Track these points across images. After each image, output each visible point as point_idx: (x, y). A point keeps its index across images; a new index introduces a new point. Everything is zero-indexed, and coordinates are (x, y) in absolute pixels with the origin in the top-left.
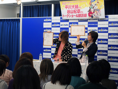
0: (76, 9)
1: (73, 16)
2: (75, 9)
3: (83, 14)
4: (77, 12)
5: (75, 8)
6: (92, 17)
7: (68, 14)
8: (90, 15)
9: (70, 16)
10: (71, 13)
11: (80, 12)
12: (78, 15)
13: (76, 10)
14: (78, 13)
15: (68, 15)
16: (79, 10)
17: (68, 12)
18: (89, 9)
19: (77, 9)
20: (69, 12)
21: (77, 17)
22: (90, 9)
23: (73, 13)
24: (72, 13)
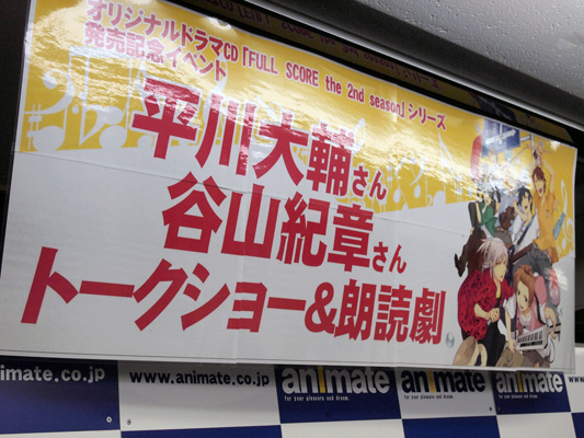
0: (322, 195)
1: (254, 304)
2: (306, 189)
3: (403, 293)
4: (329, 238)
5: (316, 178)
6: (495, 344)
7: (183, 260)
8: (478, 311)
9: (208, 291)
10: (230, 247)
11: (371, 254)
12: (336, 303)
13: (313, 216)
14: (349, 262)
15: (164, 271)
16: (364, 219)
17: (174, 218)
18: (468, 230)
19: (335, 202)
20: (209, 222)
21: (326, 325)
22: (477, 237)
23: (263, 251)
24: (249, 248)
